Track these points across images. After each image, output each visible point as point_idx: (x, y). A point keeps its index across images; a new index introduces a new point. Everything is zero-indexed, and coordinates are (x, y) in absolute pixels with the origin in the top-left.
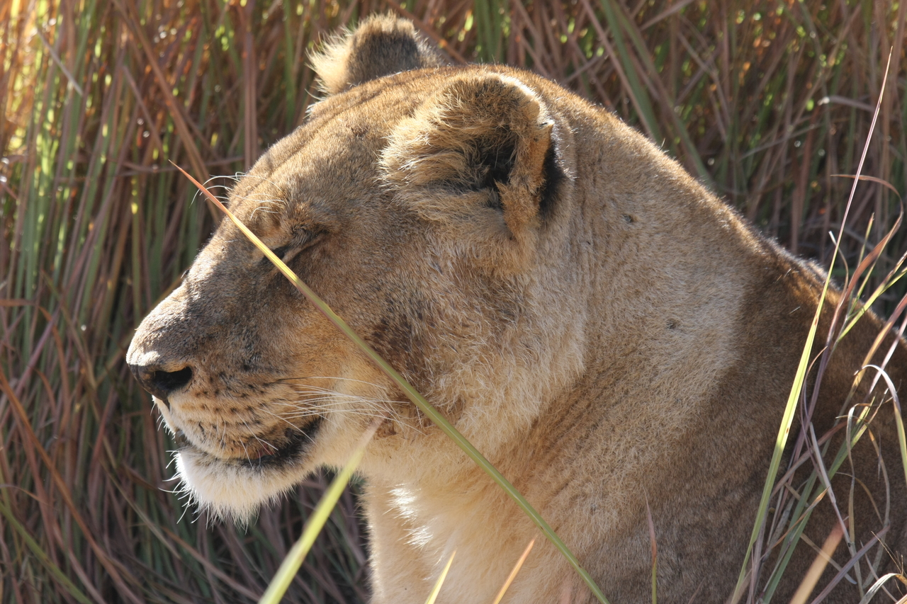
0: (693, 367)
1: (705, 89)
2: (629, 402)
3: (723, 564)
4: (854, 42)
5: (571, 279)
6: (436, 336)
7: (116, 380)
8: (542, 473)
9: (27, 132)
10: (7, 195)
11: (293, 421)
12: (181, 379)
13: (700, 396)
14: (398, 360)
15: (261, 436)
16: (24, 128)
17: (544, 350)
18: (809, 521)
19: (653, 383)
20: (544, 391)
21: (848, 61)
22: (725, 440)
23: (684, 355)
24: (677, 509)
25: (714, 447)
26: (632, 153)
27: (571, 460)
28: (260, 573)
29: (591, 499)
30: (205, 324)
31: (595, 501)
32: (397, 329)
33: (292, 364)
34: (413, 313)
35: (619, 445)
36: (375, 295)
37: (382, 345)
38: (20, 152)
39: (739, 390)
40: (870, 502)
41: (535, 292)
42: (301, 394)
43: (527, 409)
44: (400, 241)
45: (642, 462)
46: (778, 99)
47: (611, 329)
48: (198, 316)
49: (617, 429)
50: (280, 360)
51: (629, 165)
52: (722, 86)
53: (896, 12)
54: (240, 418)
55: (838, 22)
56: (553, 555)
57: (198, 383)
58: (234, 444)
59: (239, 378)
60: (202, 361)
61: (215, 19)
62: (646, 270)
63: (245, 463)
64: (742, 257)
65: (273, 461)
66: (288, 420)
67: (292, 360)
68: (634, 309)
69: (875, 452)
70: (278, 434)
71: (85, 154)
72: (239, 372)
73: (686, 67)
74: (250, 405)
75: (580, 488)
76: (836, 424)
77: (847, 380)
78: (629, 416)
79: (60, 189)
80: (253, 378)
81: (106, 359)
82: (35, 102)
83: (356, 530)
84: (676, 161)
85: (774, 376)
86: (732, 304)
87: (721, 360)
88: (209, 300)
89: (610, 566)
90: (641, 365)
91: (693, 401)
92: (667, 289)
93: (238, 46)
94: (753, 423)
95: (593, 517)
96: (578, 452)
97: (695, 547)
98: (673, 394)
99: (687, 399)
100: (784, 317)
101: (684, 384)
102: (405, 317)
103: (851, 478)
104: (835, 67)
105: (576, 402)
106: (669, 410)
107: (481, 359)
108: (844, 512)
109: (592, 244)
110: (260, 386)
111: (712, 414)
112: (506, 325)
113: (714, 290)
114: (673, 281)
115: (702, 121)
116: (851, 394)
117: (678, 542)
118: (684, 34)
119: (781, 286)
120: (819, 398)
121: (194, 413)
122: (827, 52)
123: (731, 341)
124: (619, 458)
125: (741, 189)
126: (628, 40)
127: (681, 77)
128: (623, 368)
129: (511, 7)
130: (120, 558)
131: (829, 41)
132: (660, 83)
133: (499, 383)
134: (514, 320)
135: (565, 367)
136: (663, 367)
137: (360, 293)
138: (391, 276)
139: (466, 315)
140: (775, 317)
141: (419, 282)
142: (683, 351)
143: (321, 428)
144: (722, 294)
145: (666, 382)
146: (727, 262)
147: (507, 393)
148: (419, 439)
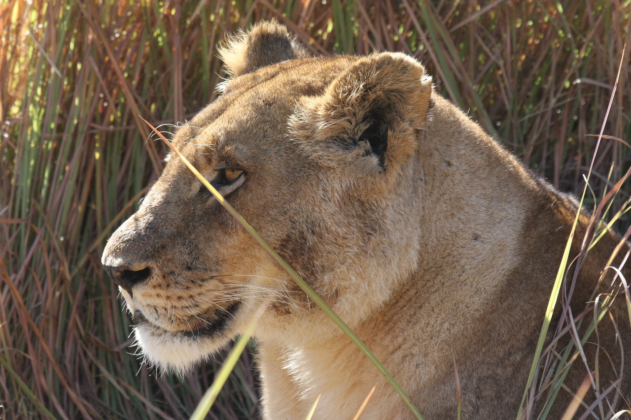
0: (489, 267)
1: (494, 73)
2: (445, 291)
3: (507, 404)
4: (598, 40)
5: (412, 206)
6: (323, 246)
7: (84, 275)
8: (382, 339)
9: (22, 103)
10: (8, 146)
11: (221, 304)
12: (143, 275)
13: (493, 287)
14: (296, 263)
15: (199, 315)
16: (21, 100)
17: (394, 254)
18: (567, 375)
19: (462, 277)
20: (393, 283)
21: (594, 54)
22: (510, 318)
23: (483, 259)
24: (476, 365)
25: (503, 323)
26: (449, 117)
27: (403, 331)
28: (185, 409)
29: (417, 358)
30: (159, 238)
31: (419, 359)
32: (296, 241)
33: (221, 266)
34: (308, 230)
35: (437, 321)
36: (283, 218)
37: (286, 253)
38: (18, 116)
39: (521, 283)
40: (610, 363)
41: (389, 213)
42: (226, 286)
44: (300, 180)
45: (452, 332)
46: (545, 80)
47: (435, 240)
48: (154, 232)
49: (435, 310)
50: (212, 262)
51: (447, 126)
52: (506, 71)
53: (627, 20)
54: (184, 303)
55: (587, 27)
56: (389, 396)
57: (155, 279)
58: (180, 321)
59: (184, 275)
60: (158, 263)
61: (153, 24)
62: (458, 199)
63: (187, 334)
64: (523, 191)
65: (206, 332)
66: (217, 303)
67: (220, 263)
68: (450, 226)
69: (614, 328)
70: (210, 313)
71: (63, 119)
72: (184, 272)
73: (481, 58)
74: (192, 294)
75: (409, 350)
76: (587, 308)
77: (595, 277)
78: (444, 301)
79: (45, 142)
80: (194, 275)
81: (77, 260)
82: (28, 82)
83: (251, 379)
85: (544, 274)
86: (516, 224)
87: (509, 263)
88: (161, 220)
89: (429, 404)
90: (454, 265)
91: (488, 290)
92: (472, 212)
93: (170, 43)
94: (530, 306)
95: (417, 371)
96: (408, 325)
97: (488, 392)
98: (475, 285)
99: (485, 289)
100: (552, 233)
101: (483, 279)
102: (303, 233)
103: (597, 346)
104: (585, 57)
105: (408, 290)
106: (472, 296)
107: (353, 261)
108: (592, 368)
109: (424, 181)
110: (199, 281)
111: (501, 300)
112: (371, 237)
113: (505, 213)
114: (477, 207)
115: (492, 95)
117: (476, 388)
118: (479, 35)
119: (549, 211)
120: (575, 289)
121: (152, 300)
122: (579, 47)
123: (515, 249)
124: (437, 330)
125: (519, 143)
126: (440, 39)
127: (477, 64)
128: (441, 267)
129: (359, 16)
130: (87, 398)
131: (581, 40)
132: (463, 69)
133: (365, 278)
134: (376, 233)
135: (405, 267)
136: (469, 267)
137: (272, 217)
138: (294, 204)
139: (345, 230)
140: (545, 233)
141: (313, 208)
142: (482, 256)
143: (240, 309)
144: (510, 216)
145: (470, 277)
146: (513, 194)
147: (369, 286)
148: (306, 317)
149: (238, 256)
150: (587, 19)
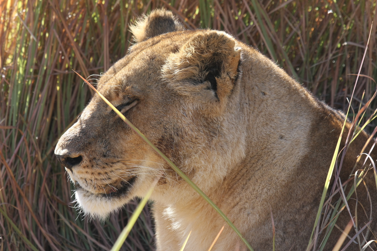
0: (290, 155)
1: (295, 39)
2: (264, 169)
3: (302, 236)
4: (357, 19)
5: (240, 119)
6: (184, 143)
7: (50, 160)
8: (227, 199)
9: (13, 56)
10: (5, 83)
11: (124, 178)
12: (77, 161)
13: (293, 167)
14: (168, 153)
15: (111, 184)
17: (229, 148)
18: (338, 219)
19: (274, 161)
20: (229, 165)
21: (355, 27)
22: (303, 185)
23: (286, 150)
24: (283, 214)
25: (299, 188)
26: (265, 66)
27: (239, 194)
28: (110, 240)
29: (248, 210)
30: (87, 138)
31: (250, 210)
32: (168, 140)
33: (124, 154)
34: (175, 133)
35: (259, 187)
36: (159, 126)
37: (162, 147)
38: (10, 65)
39: (309, 164)
40: (363, 211)
41: (225, 124)
42: (128, 167)
43: (221, 173)
44: (169, 103)
45: (269, 194)
46: (326, 43)
47: (256, 139)
48: (84, 134)
49: (259, 181)
50: (119, 153)
51: (263, 71)
52: (302, 38)
53: (374, 7)
54: (102, 177)
55: (351, 11)
56: (232, 233)
57: (85, 163)
58: (100, 188)
59: (101, 160)
60: (86, 153)
61: (91, 10)
62: (270, 114)
63: (104, 195)
64: (310, 109)
65: (116, 195)
66: (122, 177)
67: (124, 153)
68: (265, 131)
70: (118, 183)
71: (38, 66)
72: (102, 158)
73: (287, 30)
74: (106, 171)
75: (243, 205)
76: (349, 178)
77: (354, 160)
78: (263, 175)
79: (27, 80)
80: (107, 160)
81: (46, 151)
82: (17, 44)
83: (150, 222)
84: (283, 69)
85: (324, 158)
86: (306, 128)
87: (302, 152)
88: (89, 128)
89: (255, 237)
90: (269, 154)
91: (290, 169)
92: (279, 122)
93: (101, 21)
94: (315, 178)
95: (248, 217)
96: (242, 190)
97: (290, 230)
98: (282, 166)
99: (288, 168)
100: (328, 134)
101: (287, 162)
102: (171, 135)
103: (356, 201)
104: (349, 29)
105: (242, 170)
106: (280, 172)
107: (203, 152)
109: (248, 104)
110: (110, 164)
111: (298, 174)
112: (213, 138)
113: (299, 122)
114: (282, 119)
115: (294, 52)
116: (356, 165)
118: (286, 16)
119: (326, 121)
121: (83, 175)
122: (346, 23)
124: (260, 193)
125: (310, 80)
126: (263, 18)
127: (285, 34)
128: (261, 155)
129: (215, 5)
130: (52, 233)
131: (347, 19)
132: (277, 36)
133: (210, 162)
134: (216, 136)
135: (237, 155)
136: (278, 155)
137: (153, 125)
138: (166, 118)
139: (197, 134)
140: (324, 133)
141: (177, 121)
142: (286, 148)
143: (136, 181)
144: (302, 124)
145: (279, 161)
146: (304, 111)
147: (213, 166)
148: (176, 185)
149: (134, 148)
150: (351, 6)
